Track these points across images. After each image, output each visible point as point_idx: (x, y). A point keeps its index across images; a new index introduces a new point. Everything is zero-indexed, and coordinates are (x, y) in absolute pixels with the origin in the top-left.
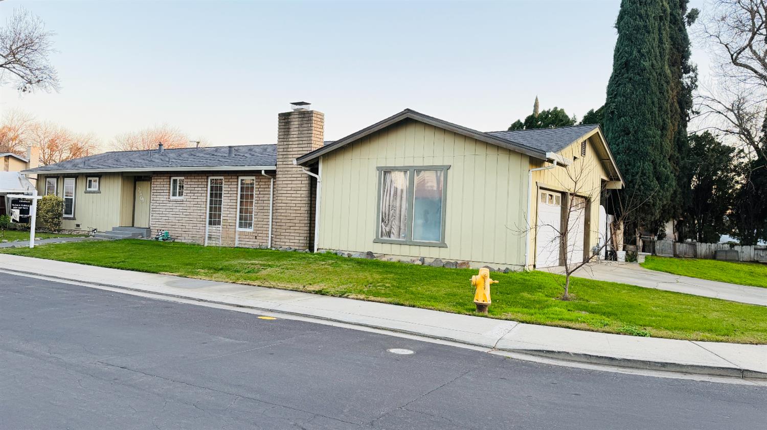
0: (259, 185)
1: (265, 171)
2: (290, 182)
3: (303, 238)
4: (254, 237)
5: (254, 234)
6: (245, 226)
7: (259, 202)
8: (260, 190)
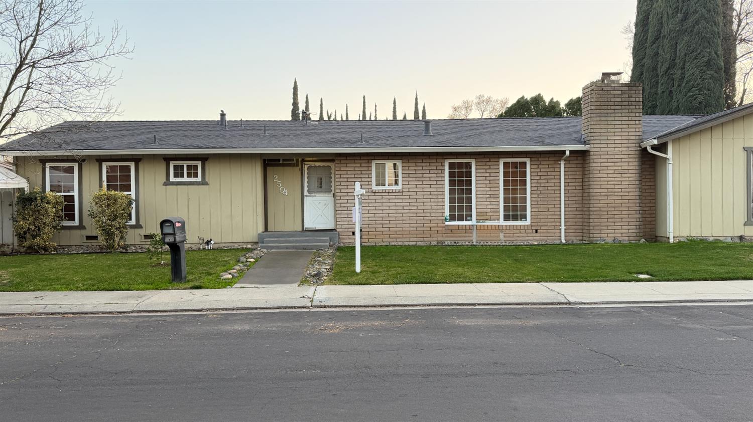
0: (538, 168)
1: (570, 151)
2: (612, 164)
3: (634, 227)
4: (534, 231)
5: (533, 228)
6: (515, 218)
7: (540, 189)
8: (539, 174)
